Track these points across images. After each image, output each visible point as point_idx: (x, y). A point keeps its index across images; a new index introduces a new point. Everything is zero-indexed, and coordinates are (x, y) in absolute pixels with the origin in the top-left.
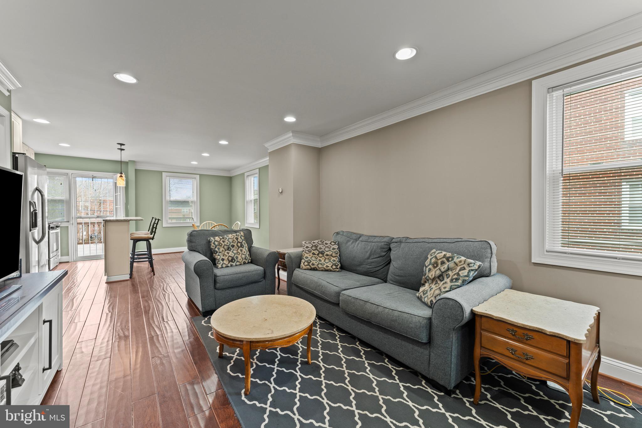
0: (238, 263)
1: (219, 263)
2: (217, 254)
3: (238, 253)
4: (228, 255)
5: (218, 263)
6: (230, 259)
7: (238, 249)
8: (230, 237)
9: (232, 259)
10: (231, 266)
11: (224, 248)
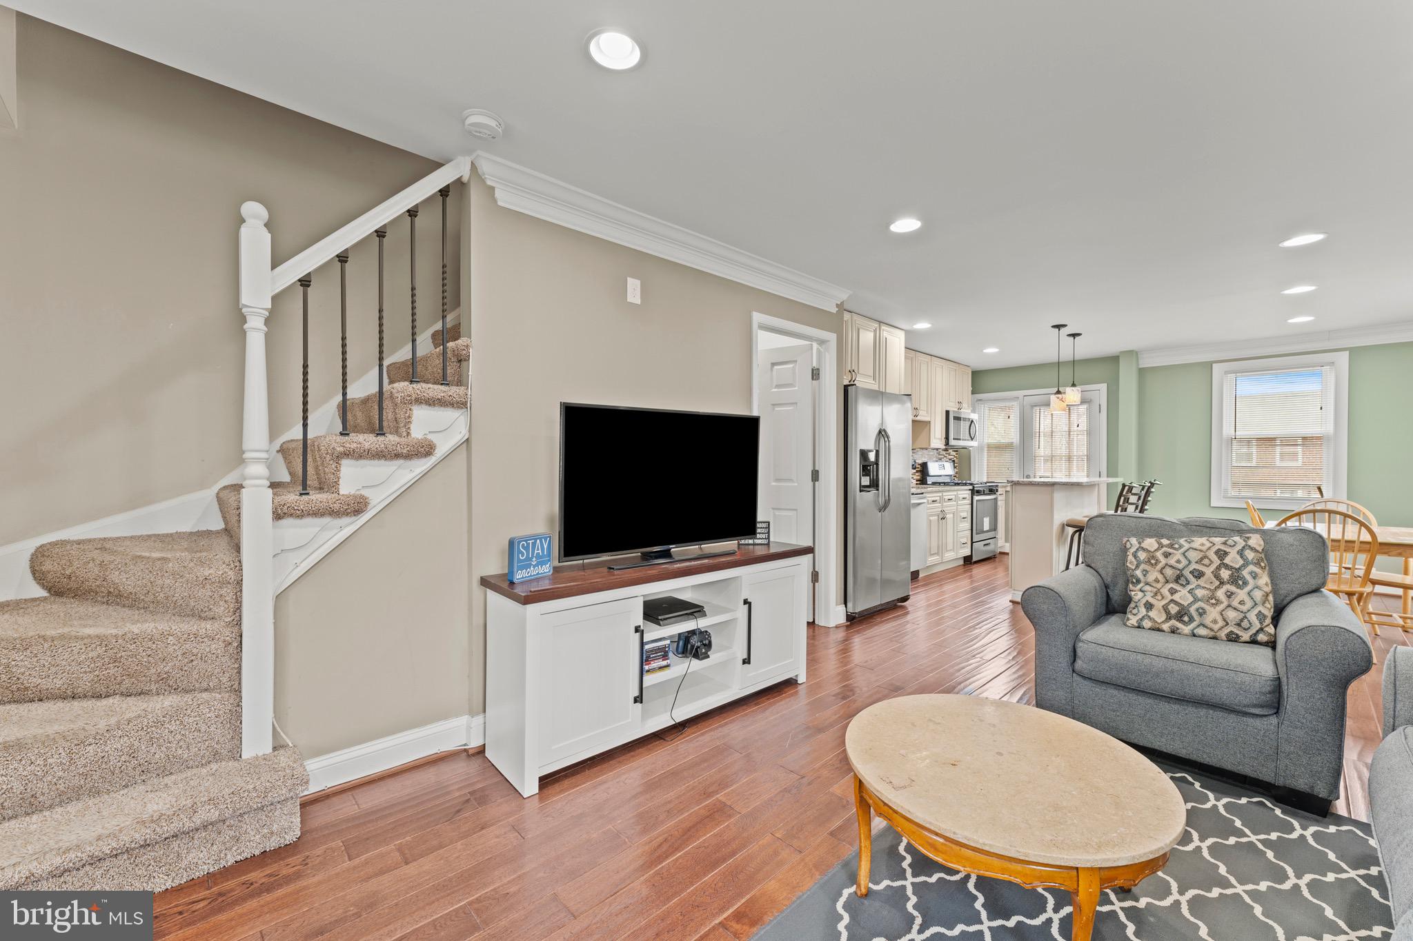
0: (1202, 631)
1: (1135, 611)
2: (1139, 586)
3: (1213, 601)
4: (1170, 597)
5: (1131, 612)
6: (1174, 609)
7: (1218, 588)
8: (1195, 545)
9: (1179, 612)
10: (1174, 631)
11: (1161, 572)
